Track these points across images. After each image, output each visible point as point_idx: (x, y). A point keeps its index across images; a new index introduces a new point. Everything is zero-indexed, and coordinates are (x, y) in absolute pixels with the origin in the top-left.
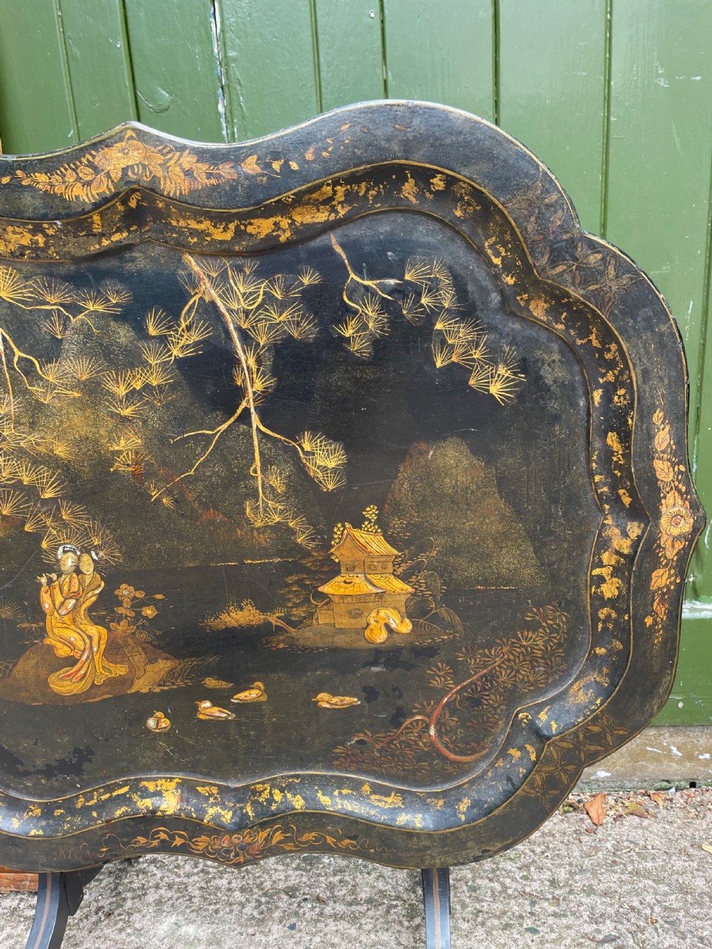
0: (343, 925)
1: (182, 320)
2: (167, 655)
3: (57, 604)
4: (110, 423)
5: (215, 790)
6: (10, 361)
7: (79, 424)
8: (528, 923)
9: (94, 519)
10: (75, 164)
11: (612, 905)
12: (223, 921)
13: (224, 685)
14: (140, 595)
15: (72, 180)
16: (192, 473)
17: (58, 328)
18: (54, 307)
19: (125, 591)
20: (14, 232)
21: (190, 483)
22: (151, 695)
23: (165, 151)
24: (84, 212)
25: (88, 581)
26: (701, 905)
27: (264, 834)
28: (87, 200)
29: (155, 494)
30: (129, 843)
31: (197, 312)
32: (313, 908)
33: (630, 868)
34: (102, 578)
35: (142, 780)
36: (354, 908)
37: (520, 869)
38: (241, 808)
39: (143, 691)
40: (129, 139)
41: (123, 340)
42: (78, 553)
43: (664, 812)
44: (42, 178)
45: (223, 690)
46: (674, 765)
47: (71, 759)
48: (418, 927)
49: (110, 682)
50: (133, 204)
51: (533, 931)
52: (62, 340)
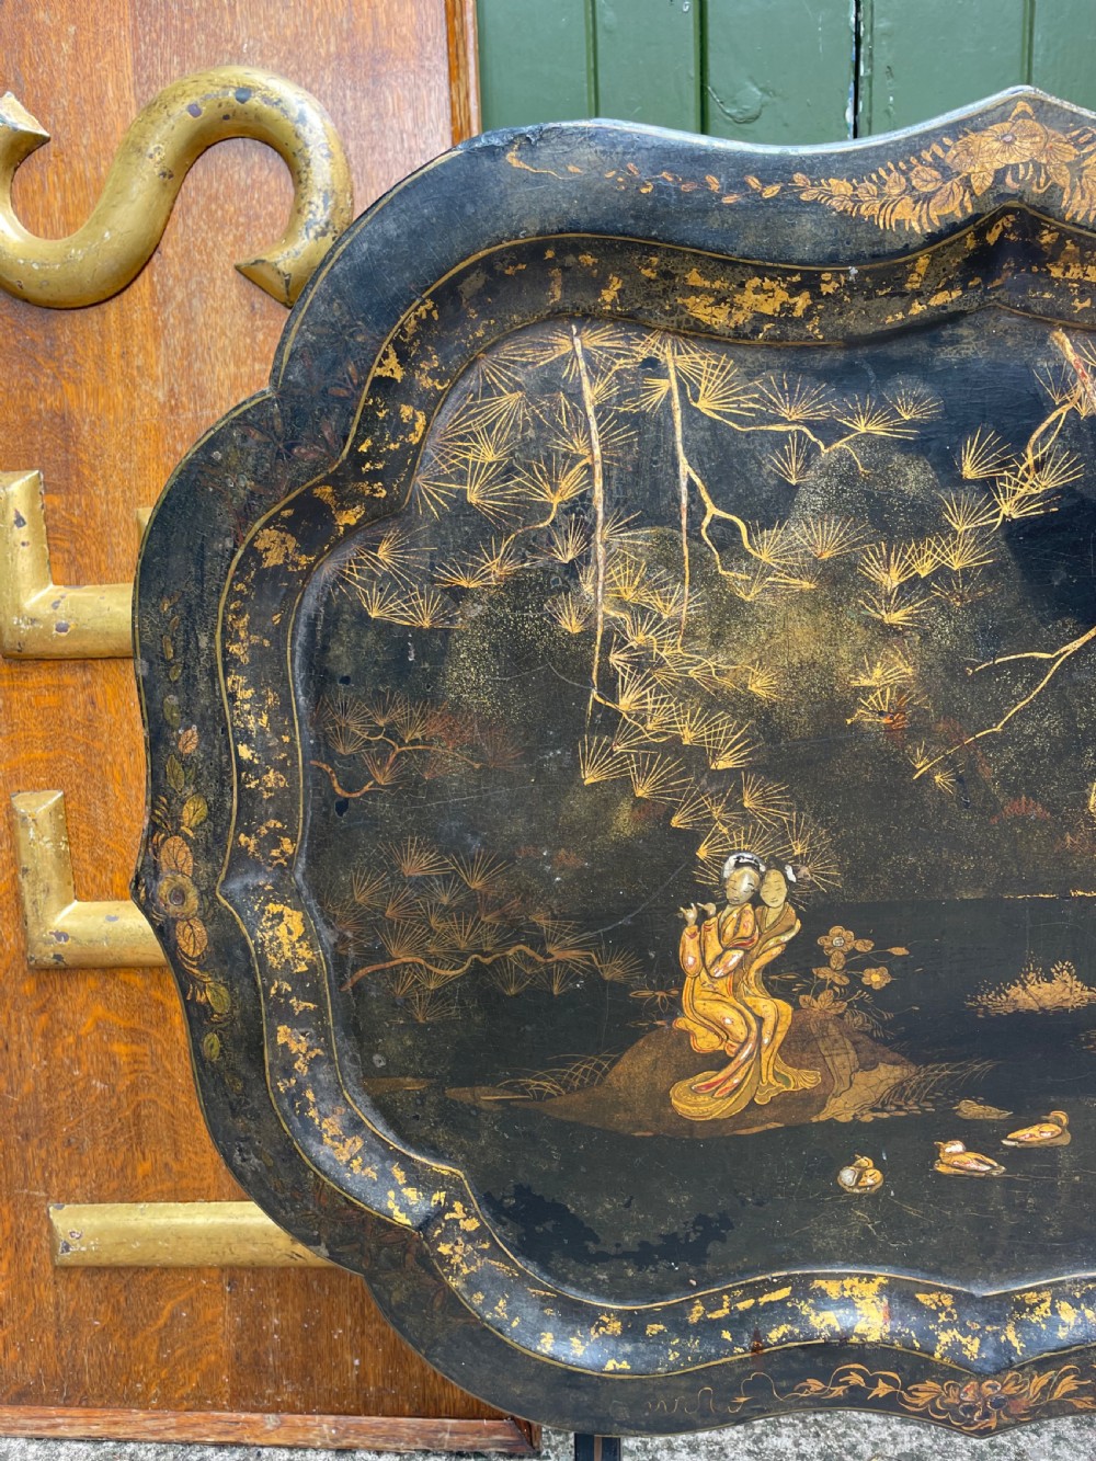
1: (1029, 451)
2: (897, 1056)
3: (710, 958)
4: (861, 637)
5: (948, 1301)
6: (694, 524)
7: (803, 638)
9: (801, 809)
10: (907, 162)
13: (993, 1113)
14: (864, 946)
15: (896, 191)
16: (998, 729)
17: (794, 466)
18: (793, 428)
19: (838, 939)
20: (758, 290)
21: (991, 746)
22: (855, 1126)
23: (1082, 140)
24: (906, 250)
25: (772, 916)
27: (1040, 1381)
28: (917, 229)
29: (922, 766)
30: (790, 1389)
31: (1060, 435)
34: (799, 915)
35: (813, 1277)
38: (996, 1334)
39: (842, 1119)
40: (1018, 117)
41: (911, 488)
42: (763, 869)
44: (840, 187)
45: (991, 1124)
47: (688, 1235)
49: (784, 1101)
50: (992, 238)
52: (797, 486)
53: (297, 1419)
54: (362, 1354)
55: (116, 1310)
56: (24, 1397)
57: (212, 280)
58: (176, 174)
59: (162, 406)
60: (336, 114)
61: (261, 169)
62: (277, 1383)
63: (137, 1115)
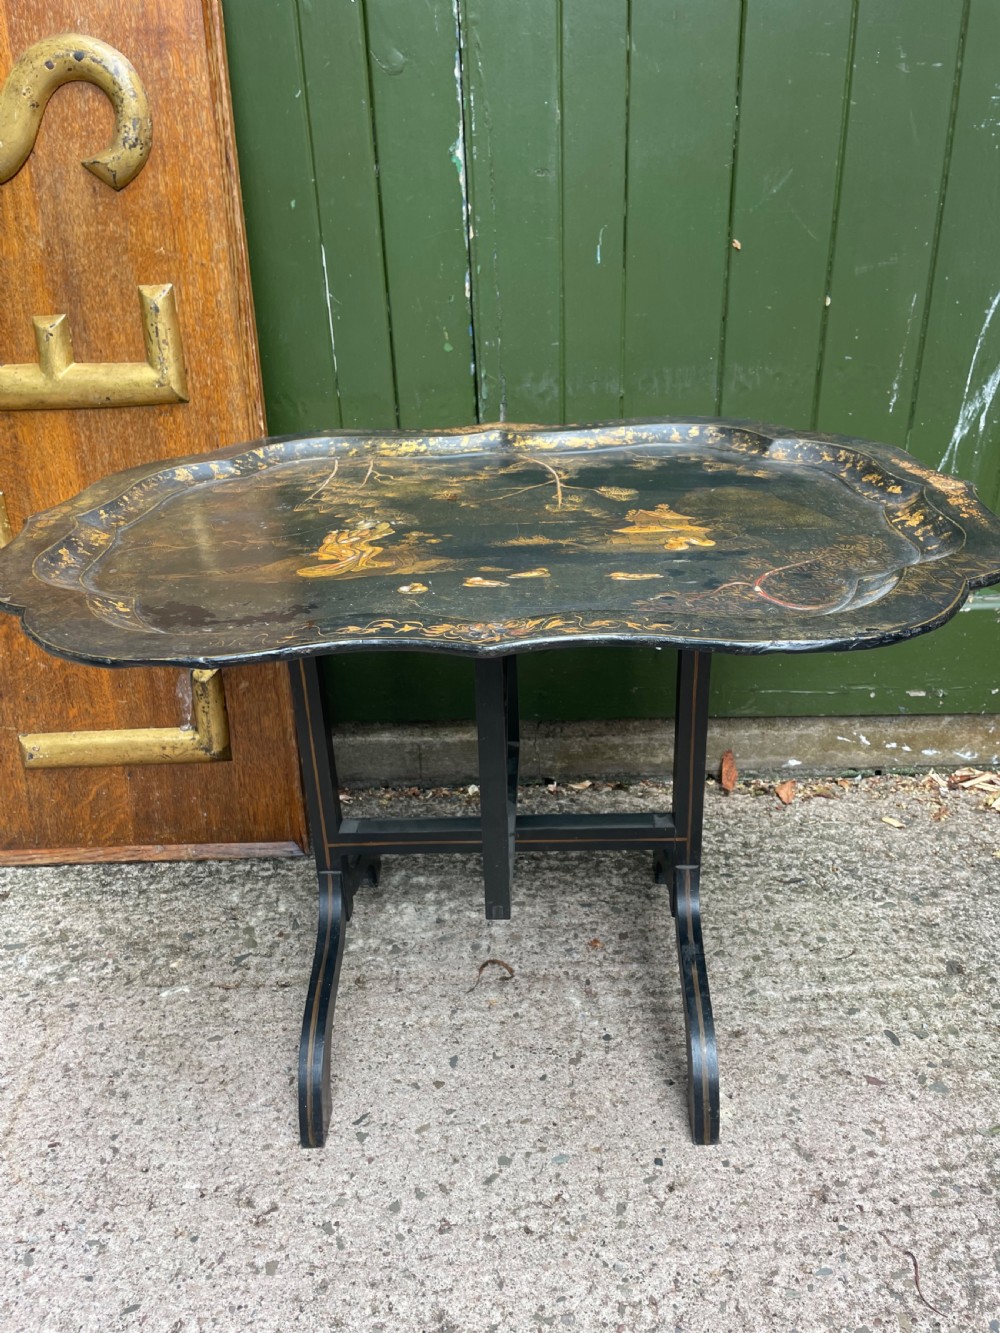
0: (557, 874)
8: (724, 870)
11: (797, 859)
12: (447, 873)
26: (877, 859)
32: (529, 864)
33: (815, 834)
36: (566, 863)
37: (715, 835)
43: (849, 795)
46: (862, 753)
48: (625, 875)
51: (729, 875)
53: (174, 847)
54: (207, 810)
55: (64, 792)
56: (12, 845)
57: (68, 172)
58: (40, 107)
59: (43, 252)
60: (139, 68)
61: (94, 101)
62: (161, 830)
63: (66, 682)
